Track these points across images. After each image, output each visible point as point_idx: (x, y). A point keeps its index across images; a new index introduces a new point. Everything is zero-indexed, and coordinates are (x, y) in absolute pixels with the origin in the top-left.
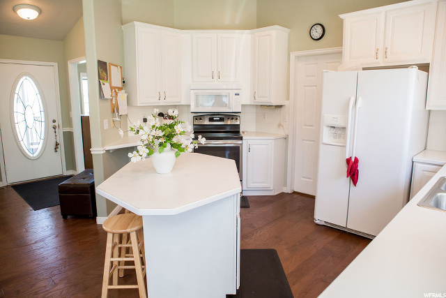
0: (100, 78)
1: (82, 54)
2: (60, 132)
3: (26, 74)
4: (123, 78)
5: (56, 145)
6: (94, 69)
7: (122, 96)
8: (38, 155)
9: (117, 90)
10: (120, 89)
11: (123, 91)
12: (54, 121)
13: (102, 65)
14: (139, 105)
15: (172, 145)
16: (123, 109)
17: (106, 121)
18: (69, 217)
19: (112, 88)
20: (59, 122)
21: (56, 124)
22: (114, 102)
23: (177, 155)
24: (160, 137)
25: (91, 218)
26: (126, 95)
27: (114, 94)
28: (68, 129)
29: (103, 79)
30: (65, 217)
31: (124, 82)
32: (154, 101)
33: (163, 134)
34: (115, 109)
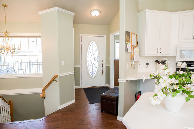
0: (126, 41)
1: (118, 29)
2: (105, 66)
3: (93, 40)
4: (137, 41)
5: (102, 72)
6: (123, 36)
7: (137, 50)
8: (94, 76)
9: (134, 47)
10: (136, 47)
11: (137, 48)
12: (102, 61)
13: (128, 33)
14: (145, 56)
15: (183, 91)
16: (137, 58)
17: (127, 64)
18: (104, 112)
19: (132, 46)
20: (105, 62)
21: (103, 63)
22: (132, 54)
23: (187, 100)
24: (174, 84)
25: (114, 115)
26: (138, 50)
27: (132, 50)
28: (108, 65)
29: (128, 41)
30: (102, 111)
31: (138, 43)
32: (155, 54)
33: (177, 82)
34: (132, 58)
